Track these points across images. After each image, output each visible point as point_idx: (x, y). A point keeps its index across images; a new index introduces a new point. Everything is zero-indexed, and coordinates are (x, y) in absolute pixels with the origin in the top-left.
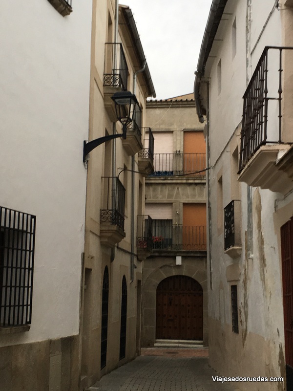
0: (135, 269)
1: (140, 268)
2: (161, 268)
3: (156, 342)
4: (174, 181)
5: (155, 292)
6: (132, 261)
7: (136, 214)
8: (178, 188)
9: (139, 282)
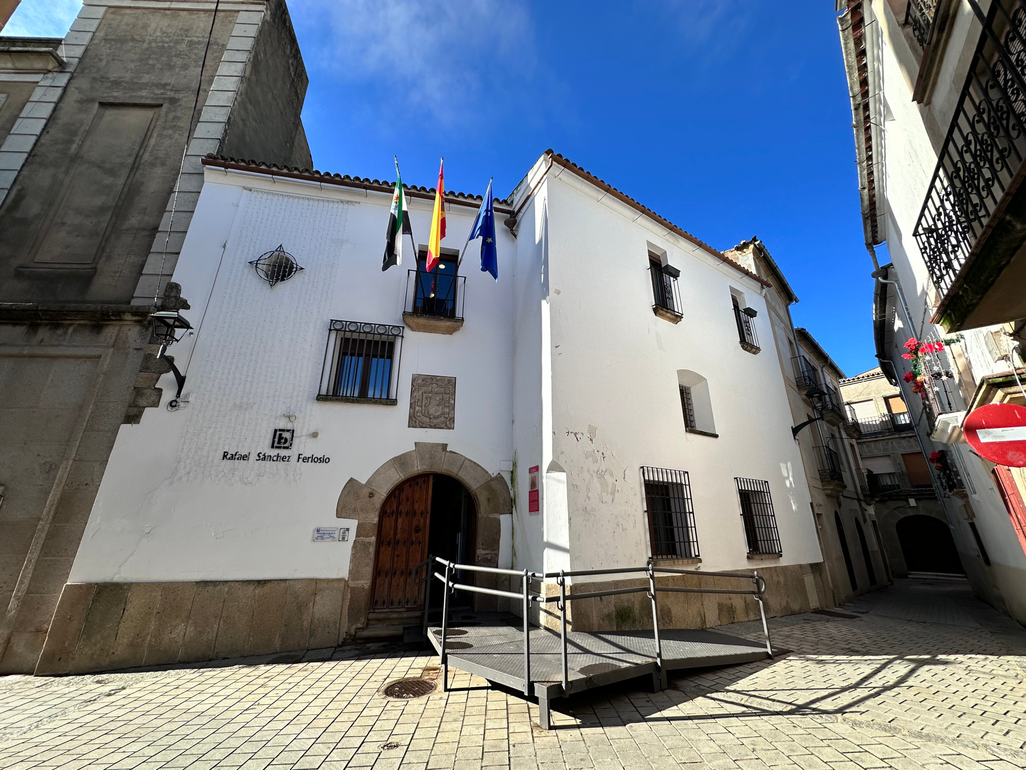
0: (865, 512)
1: (871, 510)
2: (895, 509)
3: (910, 574)
4: (886, 437)
5: (895, 530)
6: (860, 505)
7: (853, 468)
8: (892, 443)
9: (874, 522)
